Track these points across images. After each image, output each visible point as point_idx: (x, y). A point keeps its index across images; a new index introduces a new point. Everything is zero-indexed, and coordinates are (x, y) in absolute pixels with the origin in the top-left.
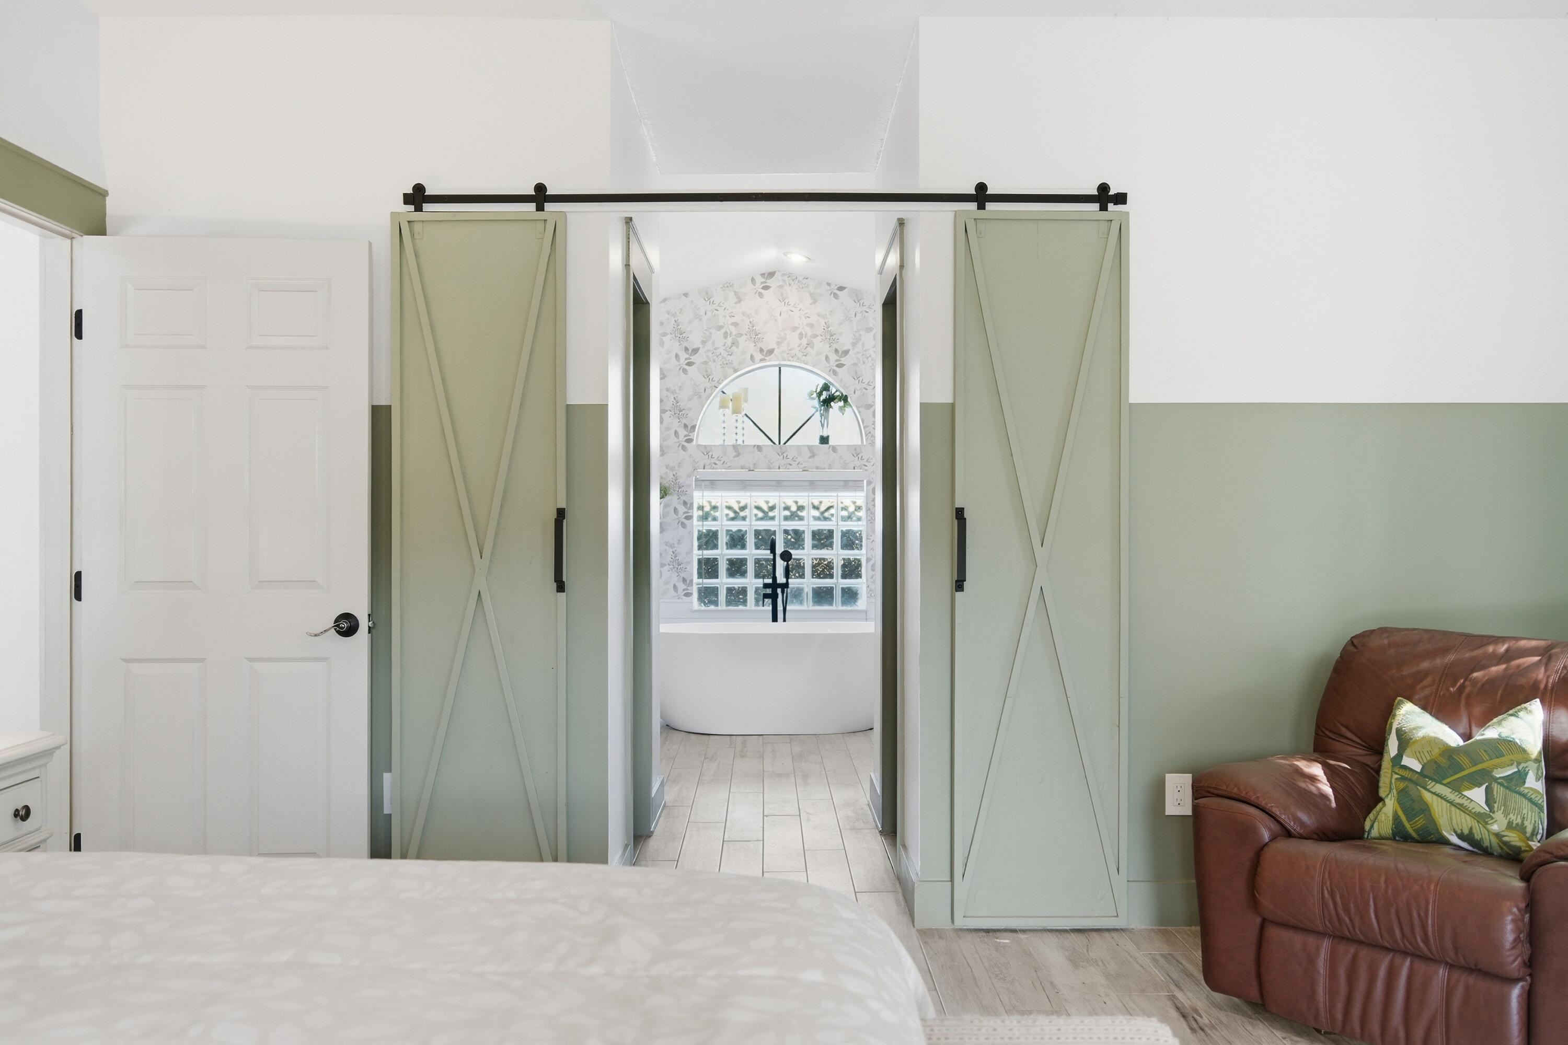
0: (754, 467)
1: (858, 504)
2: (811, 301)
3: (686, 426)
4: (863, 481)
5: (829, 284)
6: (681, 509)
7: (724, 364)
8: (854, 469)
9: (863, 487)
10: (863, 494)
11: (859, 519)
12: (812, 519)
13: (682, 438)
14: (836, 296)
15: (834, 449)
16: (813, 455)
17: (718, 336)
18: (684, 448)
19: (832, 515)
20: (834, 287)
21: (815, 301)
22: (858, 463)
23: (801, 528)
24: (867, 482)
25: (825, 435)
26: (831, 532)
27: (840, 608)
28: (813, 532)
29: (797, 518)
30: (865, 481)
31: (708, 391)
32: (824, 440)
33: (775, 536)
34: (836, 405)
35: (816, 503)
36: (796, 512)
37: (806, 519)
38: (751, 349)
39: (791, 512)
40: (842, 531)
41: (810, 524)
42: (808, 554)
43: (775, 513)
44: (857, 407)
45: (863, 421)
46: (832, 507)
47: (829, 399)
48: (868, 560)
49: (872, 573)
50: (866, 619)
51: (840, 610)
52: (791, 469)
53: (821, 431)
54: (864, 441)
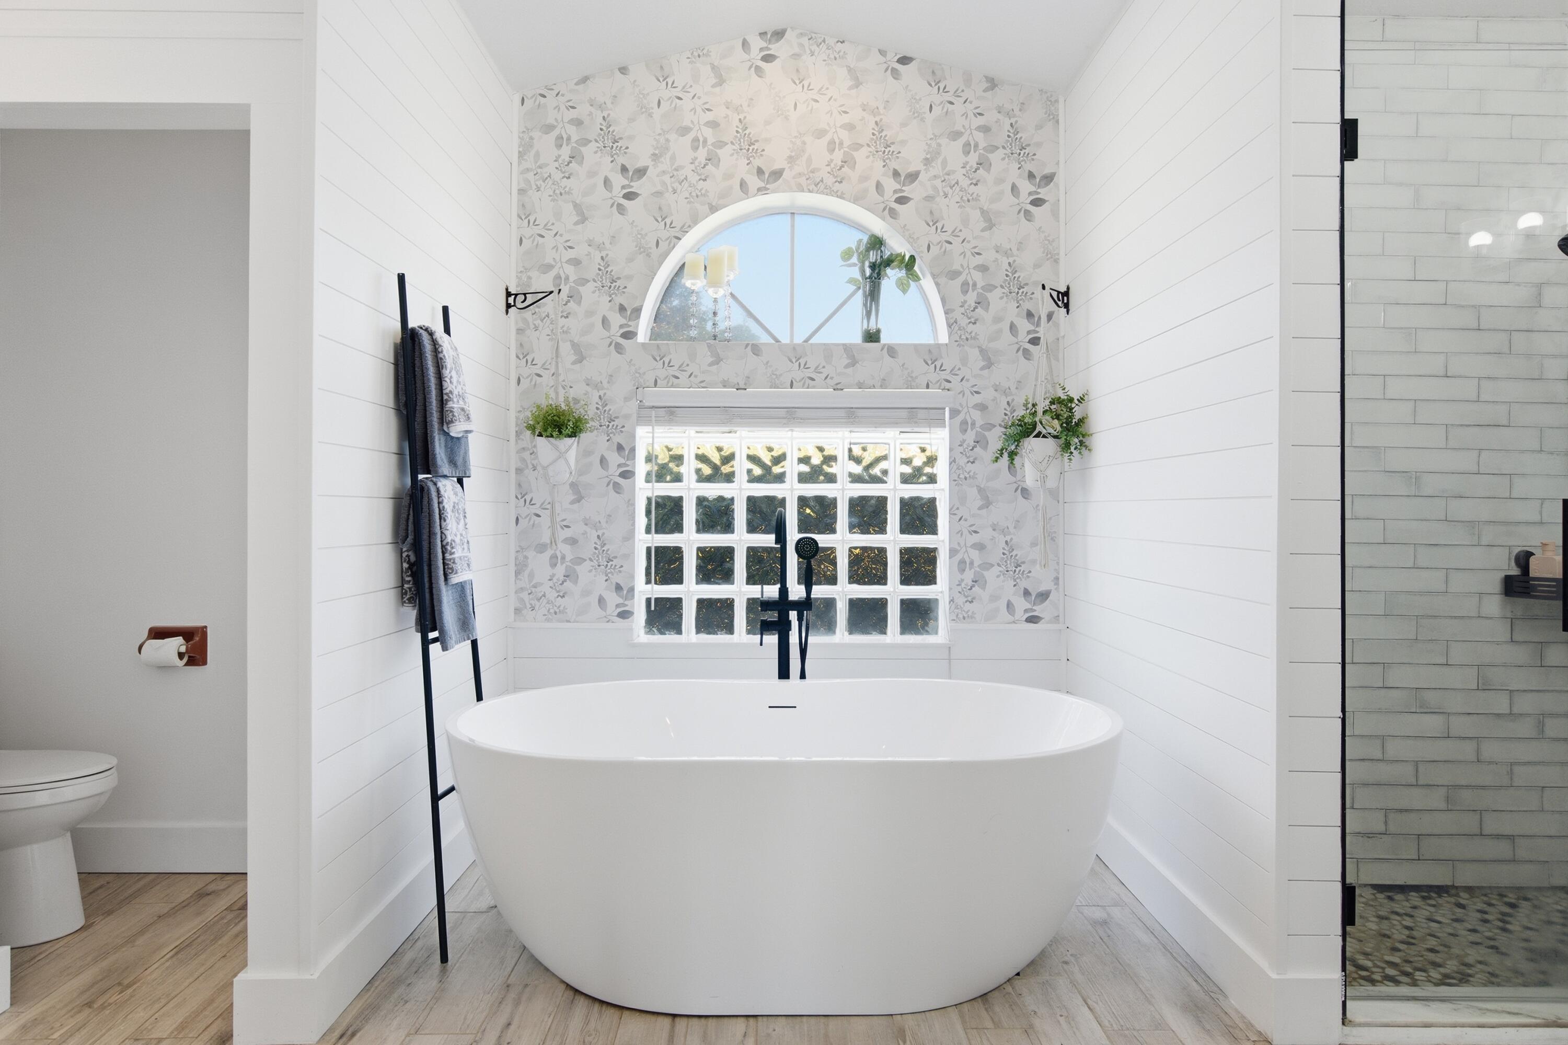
0: (745, 384)
1: (931, 451)
2: (851, 83)
3: (622, 309)
4: (944, 409)
5: (882, 53)
6: (614, 459)
7: (692, 196)
8: (928, 386)
9: (944, 419)
10: (945, 432)
11: (932, 479)
12: (849, 478)
13: (615, 331)
14: (895, 74)
15: (892, 351)
16: (853, 363)
17: (681, 147)
18: (619, 348)
19: (885, 472)
20: (892, 58)
21: (857, 84)
22: (933, 377)
23: (830, 495)
24: (950, 410)
25: (873, 327)
26: (882, 503)
27: (900, 639)
28: (851, 501)
29: (822, 477)
30: (947, 410)
31: (663, 245)
32: (872, 337)
33: (785, 509)
34: (893, 275)
35: (857, 449)
37: (838, 478)
38: (743, 170)
39: (812, 465)
40: (901, 499)
41: (845, 487)
42: (843, 541)
43: (783, 467)
44: (934, 276)
45: (943, 301)
46: (885, 458)
47: (880, 264)
48: (953, 552)
49: (959, 577)
50: (950, 660)
51: (899, 642)
52: (814, 387)
53: (865, 321)
54: (943, 337)
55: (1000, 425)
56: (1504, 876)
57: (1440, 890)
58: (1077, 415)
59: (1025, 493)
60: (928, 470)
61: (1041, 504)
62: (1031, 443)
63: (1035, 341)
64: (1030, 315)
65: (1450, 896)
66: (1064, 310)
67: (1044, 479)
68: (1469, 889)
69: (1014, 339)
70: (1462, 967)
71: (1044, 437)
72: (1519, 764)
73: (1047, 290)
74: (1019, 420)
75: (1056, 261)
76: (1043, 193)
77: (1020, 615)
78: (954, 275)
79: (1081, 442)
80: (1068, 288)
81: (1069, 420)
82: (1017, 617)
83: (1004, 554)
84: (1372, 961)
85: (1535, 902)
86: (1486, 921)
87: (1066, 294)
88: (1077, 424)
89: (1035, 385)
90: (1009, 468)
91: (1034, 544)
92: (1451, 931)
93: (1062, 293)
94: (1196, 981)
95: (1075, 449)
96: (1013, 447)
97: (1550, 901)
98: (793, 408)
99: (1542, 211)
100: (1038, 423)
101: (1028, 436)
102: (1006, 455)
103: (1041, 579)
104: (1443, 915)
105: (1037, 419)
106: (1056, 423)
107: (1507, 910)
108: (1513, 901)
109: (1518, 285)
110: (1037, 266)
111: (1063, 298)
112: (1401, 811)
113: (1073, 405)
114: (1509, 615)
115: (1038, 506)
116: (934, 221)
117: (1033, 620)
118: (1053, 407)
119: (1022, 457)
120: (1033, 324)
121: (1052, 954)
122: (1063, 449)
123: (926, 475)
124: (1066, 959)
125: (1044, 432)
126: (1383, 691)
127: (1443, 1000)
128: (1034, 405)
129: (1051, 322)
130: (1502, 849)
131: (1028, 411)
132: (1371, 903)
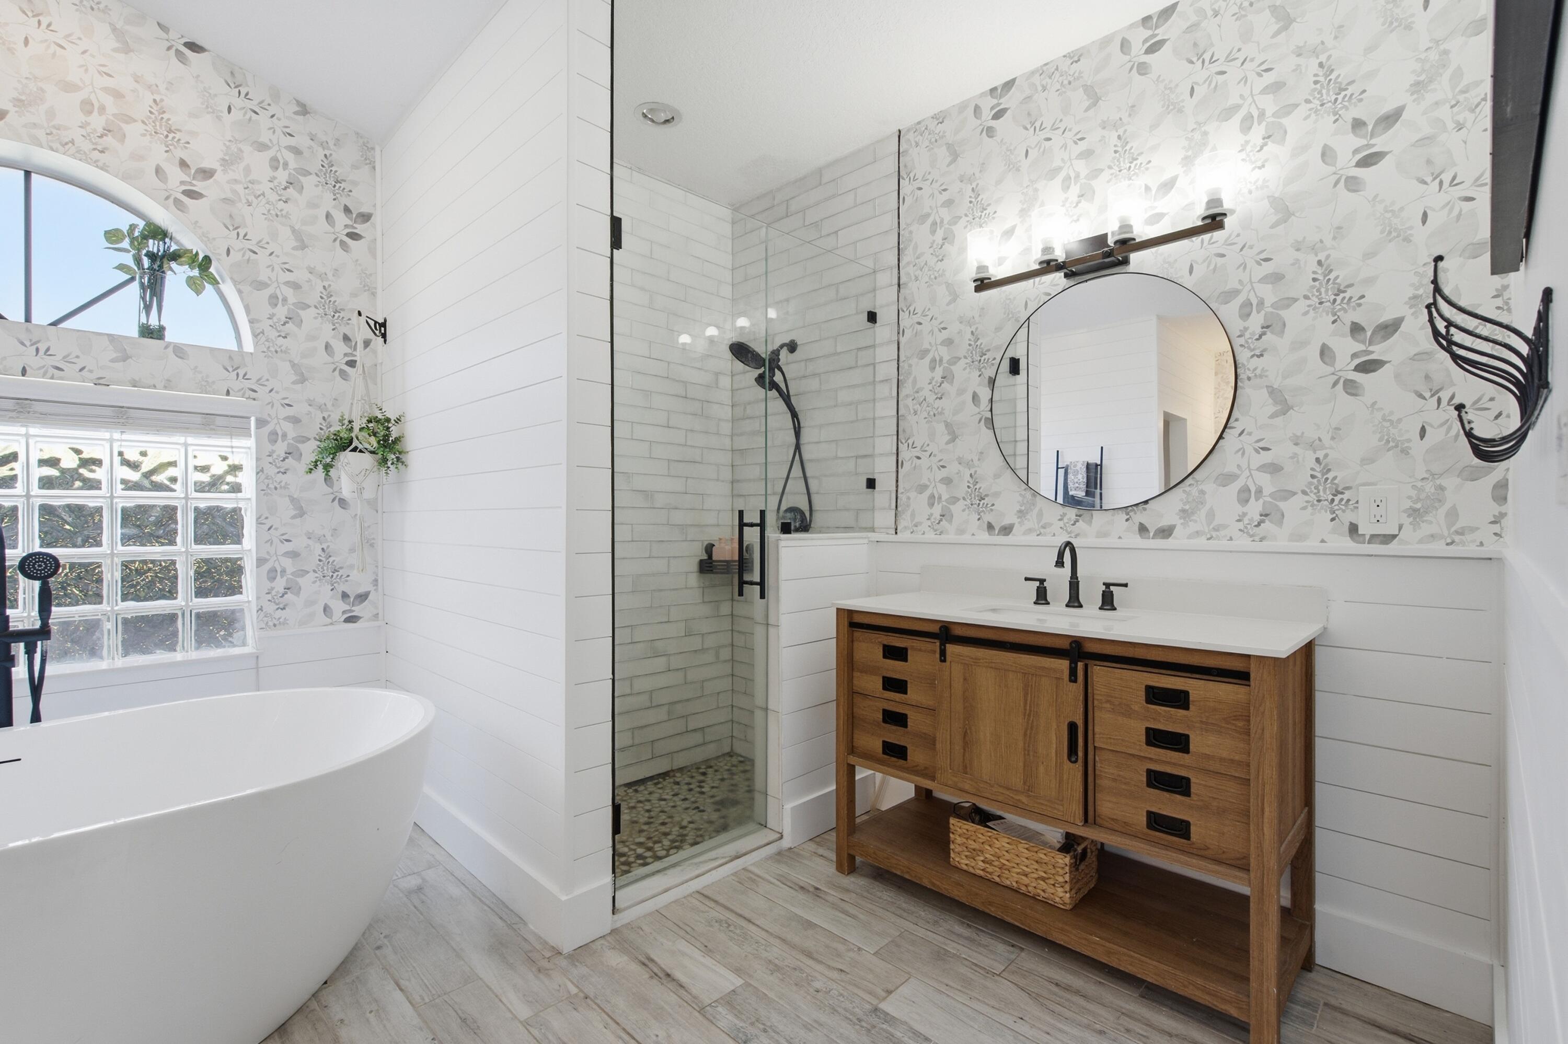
1: (234, 460)
2: (117, 45)
4: (249, 418)
5: (163, 28)
8: (228, 393)
9: (249, 429)
10: (251, 442)
11: (236, 488)
12: (120, 486)
15: (179, 351)
16: (122, 358)
19: (174, 480)
22: (236, 385)
23: (92, 503)
24: (256, 421)
25: (154, 322)
26: (170, 513)
27: (194, 655)
28: (124, 510)
29: (78, 484)
30: (253, 419)
32: (152, 333)
34: (181, 271)
35: (132, 455)
36: (75, 470)
37: (104, 485)
39: (63, 471)
40: (196, 509)
41: (115, 495)
42: (112, 555)
43: (12, 469)
44: (235, 283)
45: (247, 309)
46: (173, 464)
47: (163, 257)
48: (260, 562)
49: (269, 585)
50: (257, 668)
51: (194, 657)
52: (61, 378)
53: (143, 315)
54: (249, 346)
55: (315, 438)
56: (698, 755)
57: (664, 775)
58: (394, 434)
59: (343, 503)
60: (230, 478)
61: (359, 513)
62: (346, 456)
63: (352, 364)
64: (346, 338)
65: (670, 777)
66: (381, 340)
67: (361, 490)
68: (681, 770)
69: (329, 359)
70: (681, 831)
71: (361, 451)
72: (706, 680)
73: (363, 319)
74: (335, 435)
75: (374, 294)
76: (360, 229)
77: (338, 615)
78: (261, 285)
79: (398, 458)
80: (385, 320)
81: (386, 437)
82: (335, 619)
83: (320, 560)
84: (627, 846)
85: (716, 768)
86: (691, 790)
87: (383, 325)
88: (394, 442)
89: (352, 404)
90: (325, 479)
91: (352, 550)
92: (672, 804)
93: (379, 324)
94: (501, 918)
95: (392, 464)
96: (328, 460)
97: (722, 764)
98: (26, 399)
99: (718, 327)
100: (355, 439)
101: (344, 450)
102: (320, 467)
103: (359, 582)
104: (667, 794)
105: (353, 435)
106: (373, 440)
107: (702, 778)
108: (704, 770)
109: (706, 371)
110: (354, 295)
111: (381, 328)
112: (642, 727)
113: (390, 425)
114: (702, 585)
115: (356, 515)
116: (234, 226)
117: (351, 619)
118: (370, 425)
119: (338, 469)
120: (350, 348)
121: (365, 944)
122: (380, 463)
123: (228, 484)
124: (379, 943)
125: (360, 447)
126: (631, 646)
127: (674, 866)
128: (350, 422)
129: (368, 349)
130: (697, 738)
131: (344, 427)
132: (625, 798)
